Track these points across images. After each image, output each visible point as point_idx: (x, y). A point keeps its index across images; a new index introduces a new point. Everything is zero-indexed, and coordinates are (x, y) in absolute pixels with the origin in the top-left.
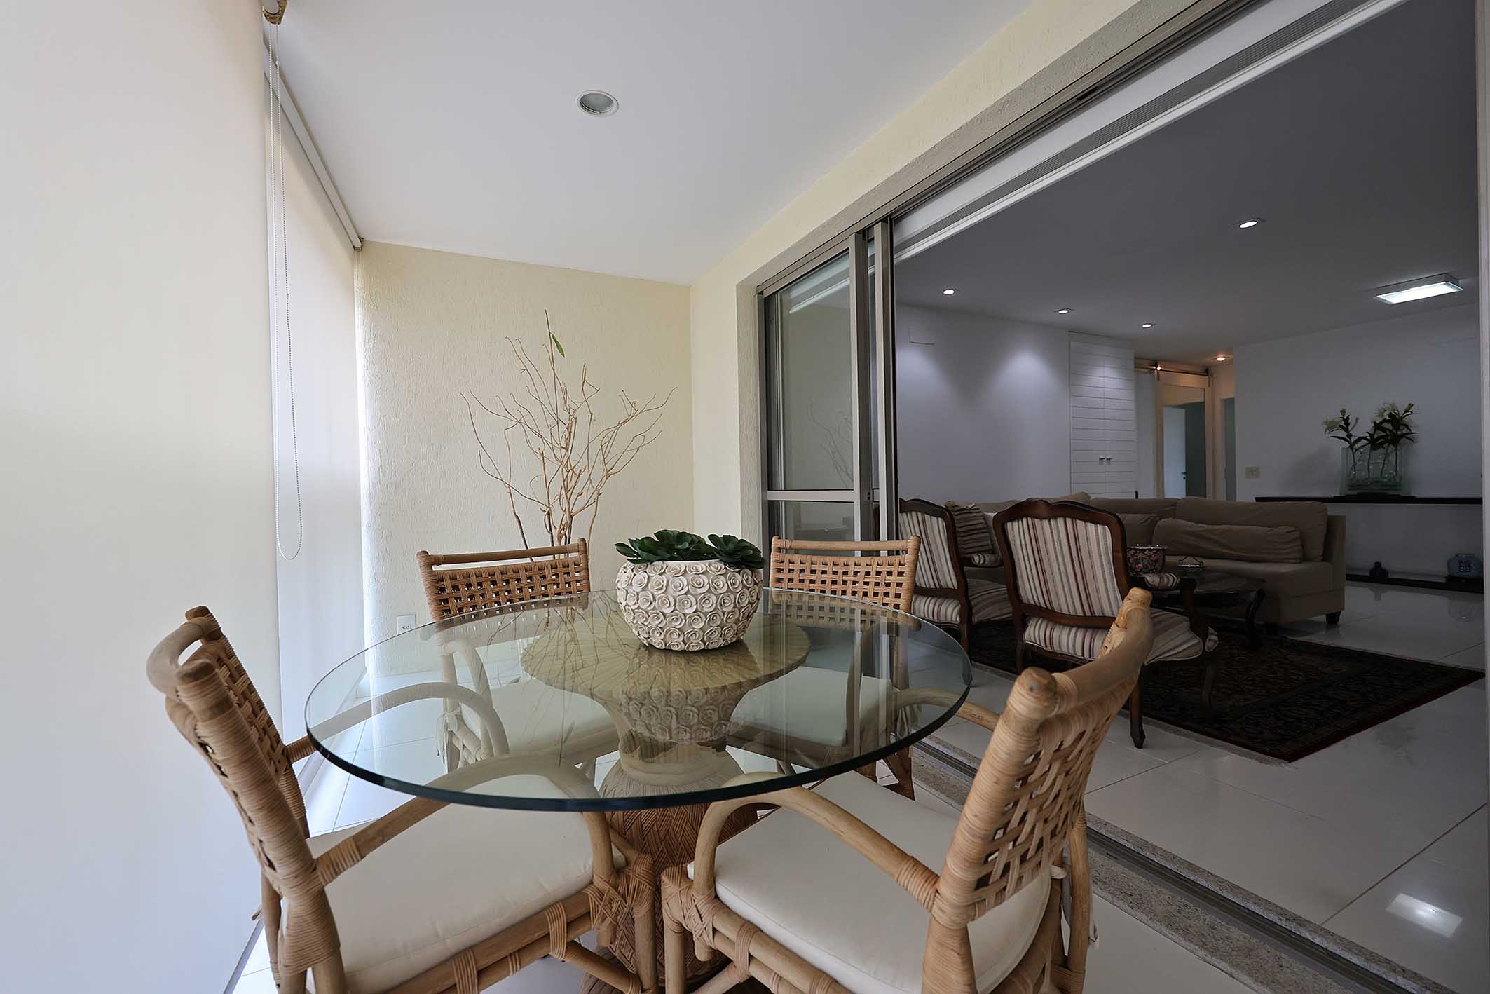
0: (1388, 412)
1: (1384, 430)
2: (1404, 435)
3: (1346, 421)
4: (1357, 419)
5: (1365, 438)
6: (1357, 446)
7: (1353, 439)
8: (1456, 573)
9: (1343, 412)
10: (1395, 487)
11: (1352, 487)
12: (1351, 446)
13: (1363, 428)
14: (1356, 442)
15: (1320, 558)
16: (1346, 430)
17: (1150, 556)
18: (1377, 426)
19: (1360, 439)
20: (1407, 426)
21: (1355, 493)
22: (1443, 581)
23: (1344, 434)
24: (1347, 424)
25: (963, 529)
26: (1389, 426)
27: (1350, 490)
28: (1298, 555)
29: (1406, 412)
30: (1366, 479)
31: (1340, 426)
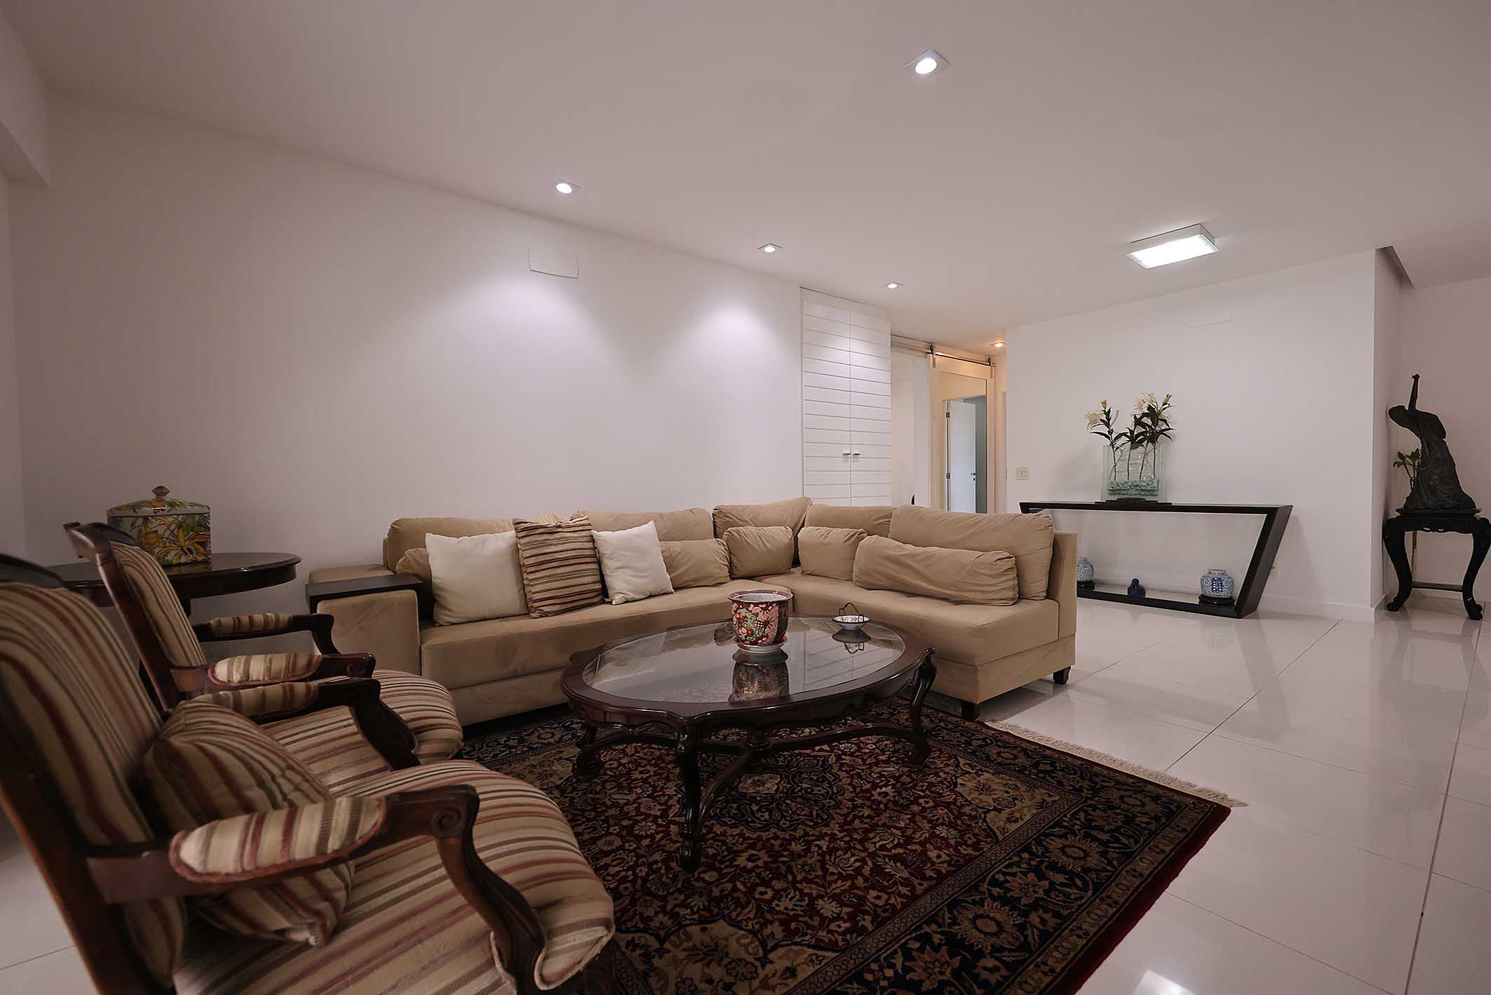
0: (1146, 405)
1: (1144, 425)
2: (1162, 432)
3: (1108, 414)
4: (1118, 411)
5: (1125, 434)
6: (1119, 443)
7: (1114, 436)
8: (1209, 592)
9: (1104, 403)
10: (1152, 492)
11: (1113, 492)
12: (1112, 445)
13: (1124, 423)
14: (1117, 438)
15: (1044, 594)
16: (1108, 425)
17: (757, 615)
18: (1138, 422)
19: (1121, 435)
20: (1165, 421)
21: (1115, 498)
22: (1197, 601)
23: (1105, 430)
24: (1109, 419)
25: (532, 561)
26: (1147, 421)
27: (1111, 494)
28: (1010, 594)
29: (1165, 404)
30: (1126, 483)
31: (1101, 420)
